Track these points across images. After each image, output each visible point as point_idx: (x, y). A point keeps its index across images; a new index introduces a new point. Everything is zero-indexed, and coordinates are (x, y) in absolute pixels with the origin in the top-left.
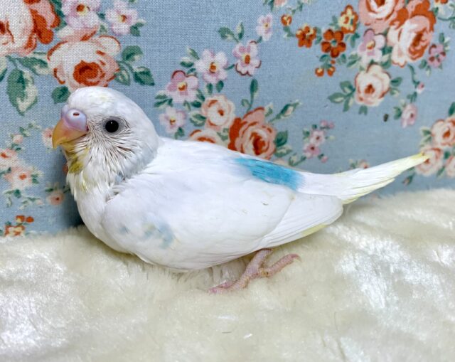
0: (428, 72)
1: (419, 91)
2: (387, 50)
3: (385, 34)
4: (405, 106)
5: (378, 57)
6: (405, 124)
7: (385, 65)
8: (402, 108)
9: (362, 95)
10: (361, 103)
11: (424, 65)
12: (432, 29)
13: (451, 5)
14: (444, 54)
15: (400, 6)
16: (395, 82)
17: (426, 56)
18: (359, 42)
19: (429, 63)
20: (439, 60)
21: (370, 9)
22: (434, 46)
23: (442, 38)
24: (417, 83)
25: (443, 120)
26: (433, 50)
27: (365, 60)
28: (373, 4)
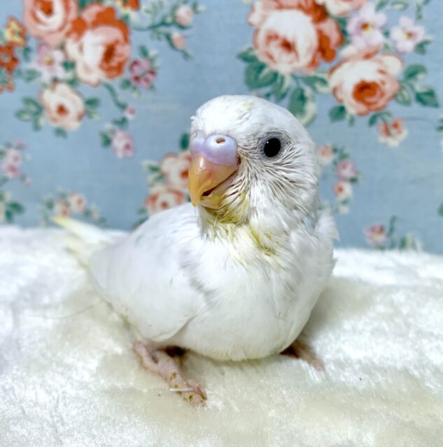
0: (135, 95)
1: (129, 117)
2: (69, 65)
3: (62, 47)
4: (113, 132)
5: (61, 73)
6: (120, 155)
7: (73, 83)
8: (110, 136)
9: (55, 115)
10: (55, 125)
11: (127, 84)
12: (126, 40)
13: (147, 11)
14: (152, 72)
15: (73, 15)
16: (91, 103)
17: (127, 74)
18: (34, 56)
19: (134, 83)
20: (147, 80)
21: (37, 20)
22: (135, 63)
23: (144, 52)
24: (123, 107)
25: (174, 155)
26: (136, 68)
27: (46, 76)
28: (40, 15)
